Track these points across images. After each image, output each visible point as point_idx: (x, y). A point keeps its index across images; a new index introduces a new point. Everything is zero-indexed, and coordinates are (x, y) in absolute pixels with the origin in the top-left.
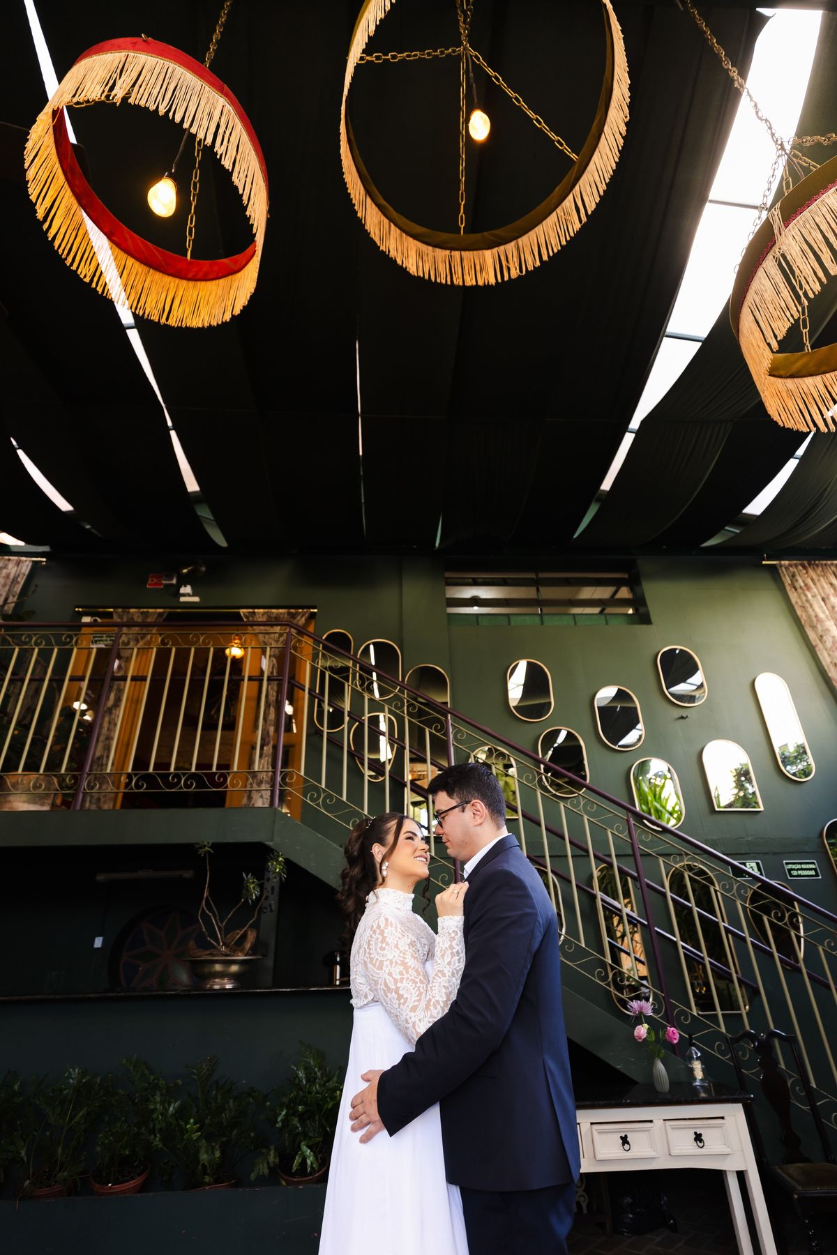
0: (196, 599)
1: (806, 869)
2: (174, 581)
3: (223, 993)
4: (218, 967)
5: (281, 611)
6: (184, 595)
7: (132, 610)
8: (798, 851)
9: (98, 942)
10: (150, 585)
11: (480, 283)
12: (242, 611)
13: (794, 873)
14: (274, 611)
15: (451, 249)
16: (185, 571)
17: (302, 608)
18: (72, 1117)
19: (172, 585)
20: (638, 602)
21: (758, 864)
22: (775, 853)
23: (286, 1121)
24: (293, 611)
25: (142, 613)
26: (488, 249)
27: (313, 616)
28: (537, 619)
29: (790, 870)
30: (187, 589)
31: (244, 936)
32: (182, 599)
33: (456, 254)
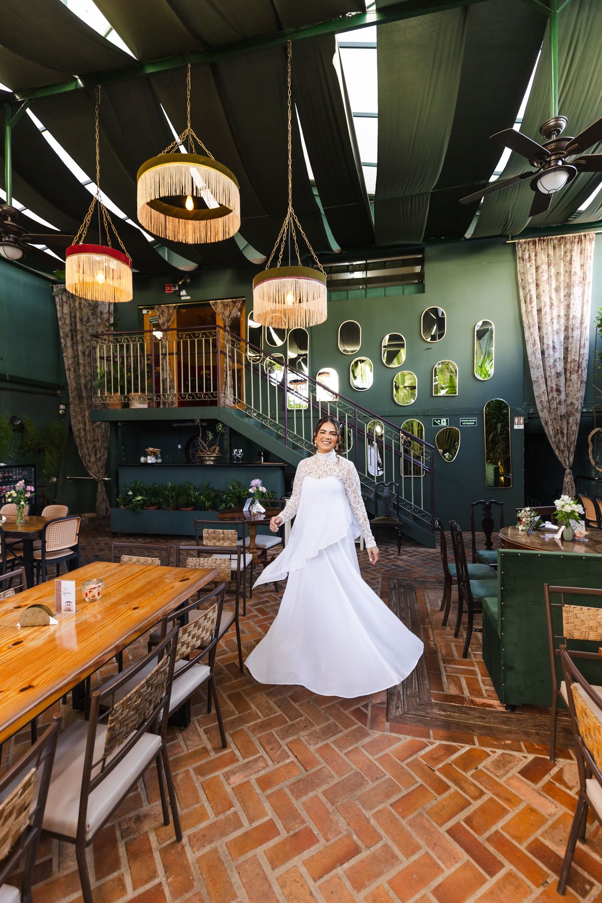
0: (189, 298)
1: (469, 422)
2: (177, 288)
3: (210, 466)
4: (207, 458)
5: (229, 300)
6: (183, 296)
7: (162, 306)
8: (468, 414)
9: (179, 447)
10: (167, 291)
11: (217, 241)
12: (211, 302)
13: (464, 423)
14: (225, 300)
15: (207, 219)
16: (180, 283)
17: (239, 298)
18: (172, 493)
19: (176, 290)
20: (421, 276)
21: (447, 420)
22: (457, 415)
23: (226, 498)
24: (234, 300)
25: (167, 307)
26: (220, 217)
27: (244, 301)
28: (363, 291)
29: (462, 422)
30: (183, 293)
31: (215, 449)
32: (183, 298)
33: (209, 221)
